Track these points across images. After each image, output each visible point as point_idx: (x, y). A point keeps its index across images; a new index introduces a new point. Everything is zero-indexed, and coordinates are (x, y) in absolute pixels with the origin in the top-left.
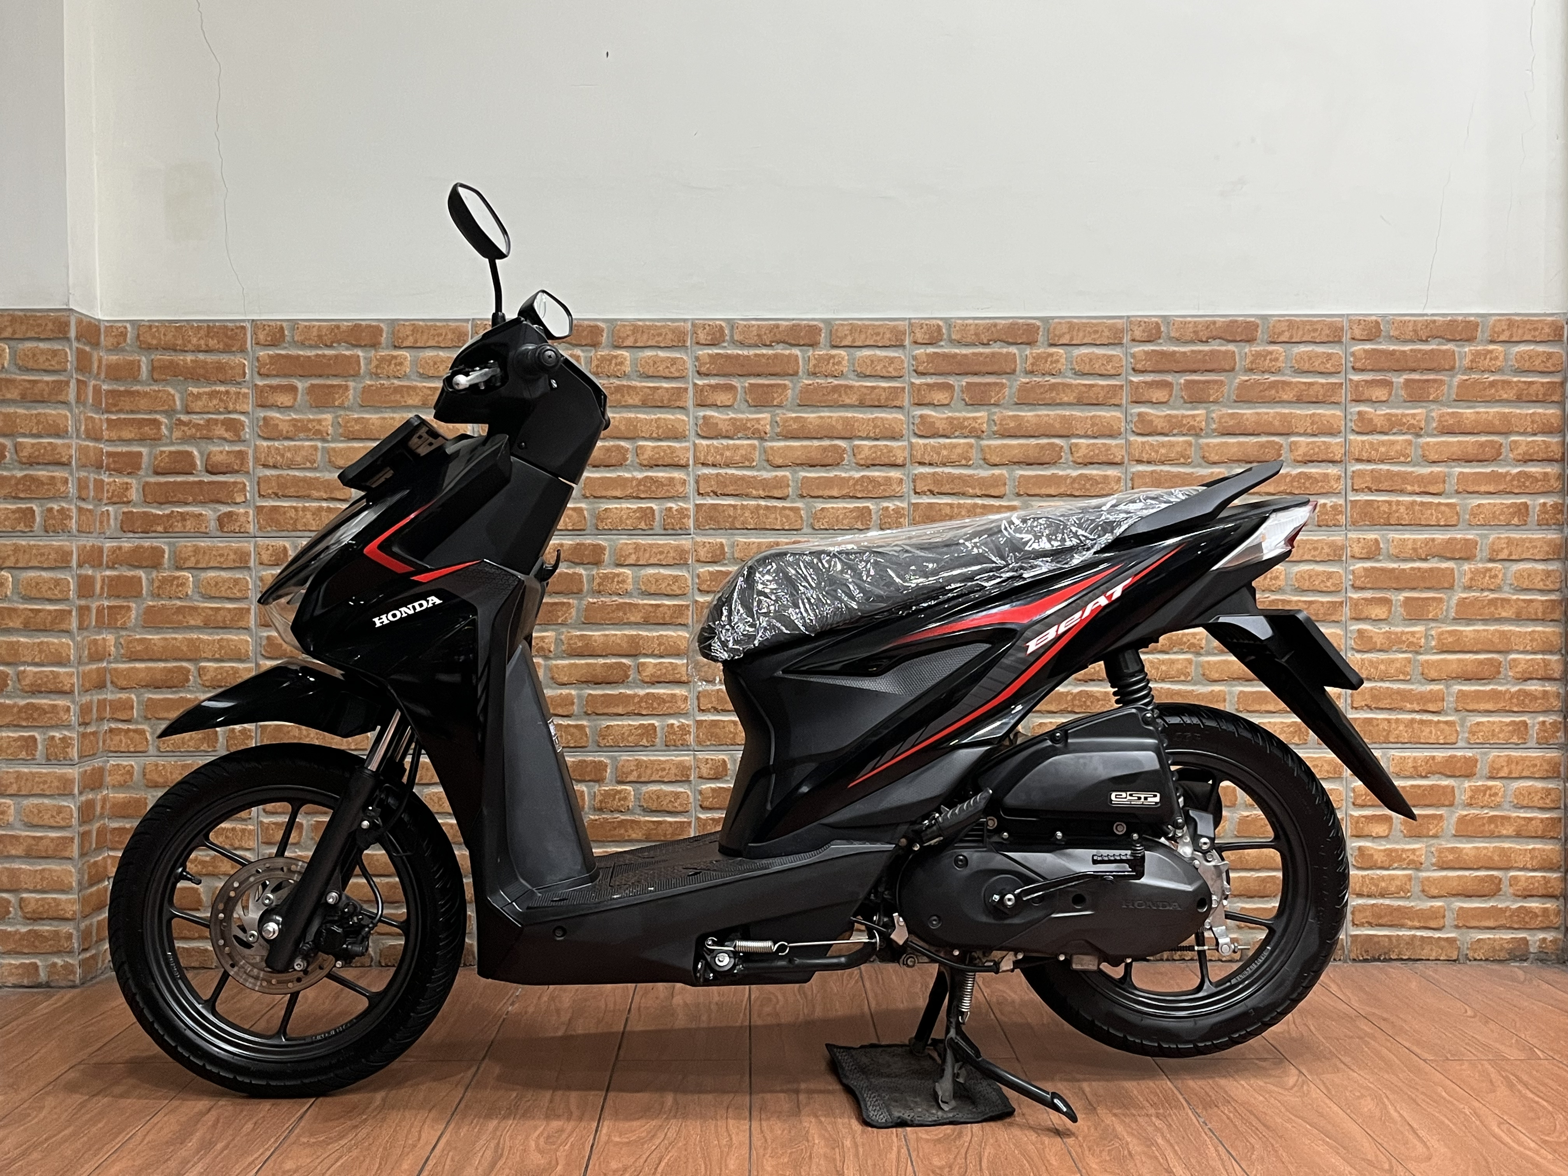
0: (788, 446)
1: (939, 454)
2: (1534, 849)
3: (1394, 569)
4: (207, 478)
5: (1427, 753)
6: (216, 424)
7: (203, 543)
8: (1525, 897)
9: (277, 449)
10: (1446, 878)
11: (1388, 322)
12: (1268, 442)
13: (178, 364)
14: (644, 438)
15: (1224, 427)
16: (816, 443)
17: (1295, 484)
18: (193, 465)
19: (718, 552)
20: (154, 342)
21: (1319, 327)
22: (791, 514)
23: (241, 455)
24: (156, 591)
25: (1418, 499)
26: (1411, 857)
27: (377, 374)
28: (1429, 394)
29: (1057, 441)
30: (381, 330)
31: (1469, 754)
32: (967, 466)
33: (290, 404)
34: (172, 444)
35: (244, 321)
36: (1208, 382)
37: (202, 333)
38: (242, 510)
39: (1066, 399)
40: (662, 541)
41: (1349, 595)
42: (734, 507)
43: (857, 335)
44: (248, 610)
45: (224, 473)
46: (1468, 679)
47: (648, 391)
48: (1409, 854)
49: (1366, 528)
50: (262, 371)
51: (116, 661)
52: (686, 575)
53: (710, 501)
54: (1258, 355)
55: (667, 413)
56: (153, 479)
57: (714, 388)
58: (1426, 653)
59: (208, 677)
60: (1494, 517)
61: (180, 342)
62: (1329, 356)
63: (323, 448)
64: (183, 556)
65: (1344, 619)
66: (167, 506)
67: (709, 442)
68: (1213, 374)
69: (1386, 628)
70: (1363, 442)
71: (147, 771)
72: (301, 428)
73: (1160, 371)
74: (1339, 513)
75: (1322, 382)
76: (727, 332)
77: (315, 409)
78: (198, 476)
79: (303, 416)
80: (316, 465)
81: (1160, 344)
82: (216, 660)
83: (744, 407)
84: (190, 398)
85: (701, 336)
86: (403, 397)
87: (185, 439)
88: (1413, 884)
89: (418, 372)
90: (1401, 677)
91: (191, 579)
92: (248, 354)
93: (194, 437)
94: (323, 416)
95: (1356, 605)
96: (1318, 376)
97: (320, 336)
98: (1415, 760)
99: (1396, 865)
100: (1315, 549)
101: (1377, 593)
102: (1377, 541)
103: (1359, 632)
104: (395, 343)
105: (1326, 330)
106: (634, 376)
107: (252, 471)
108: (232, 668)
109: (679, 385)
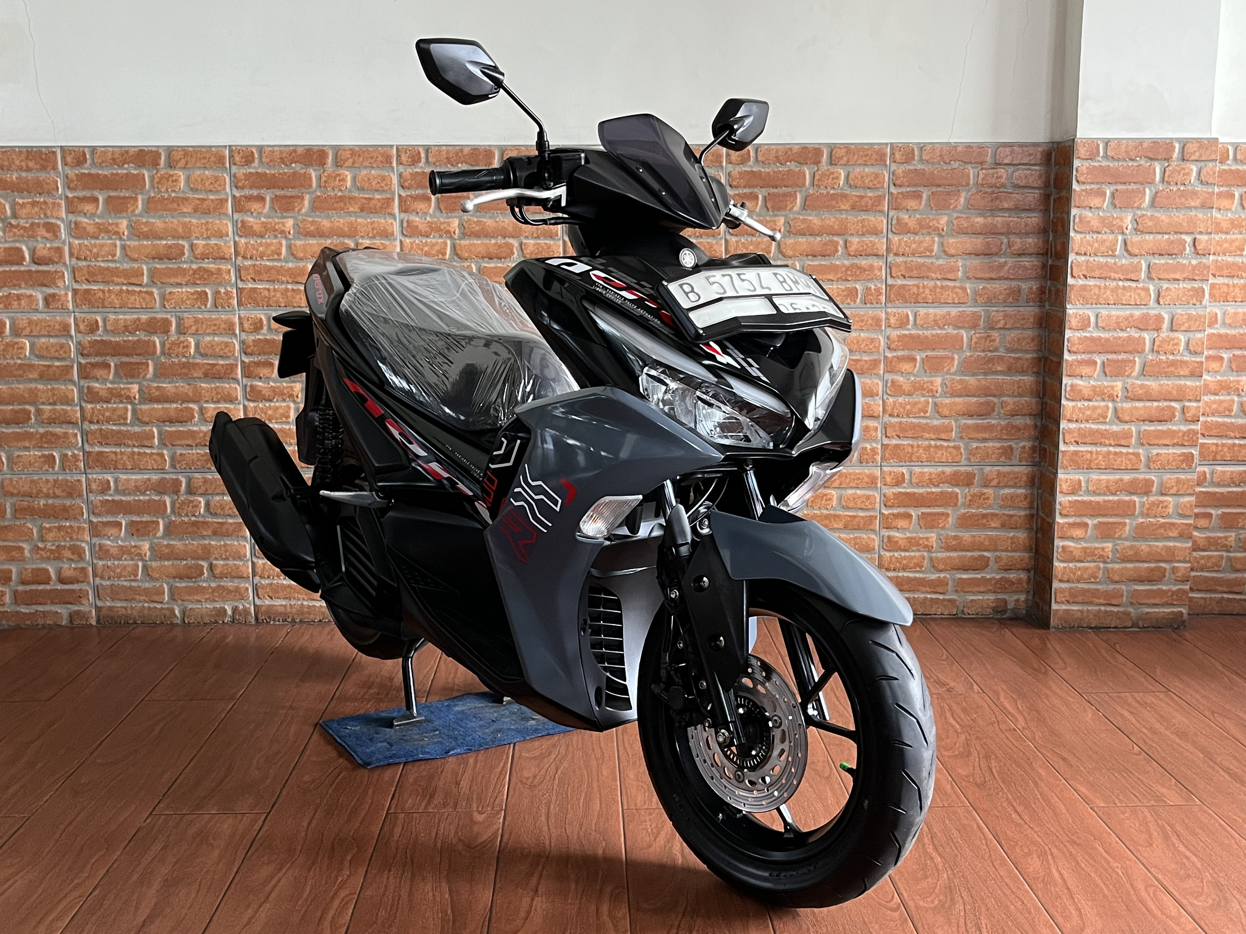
0: (472, 244)
2: (1013, 537)
3: (919, 336)
4: (34, 268)
5: (940, 469)
6: (39, 227)
8: (1006, 570)
9: (86, 246)
10: (949, 557)
11: (921, 148)
12: (829, 241)
13: (6, 181)
14: (362, 237)
15: (797, 231)
16: (493, 241)
17: (849, 272)
18: (23, 258)
21: (870, 153)
23: (59, 250)
25: (939, 283)
26: (926, 543)
27: (158, 188)
28: (951, 204)
30: (160, 154)
31: (970, 469)
33: (93, 212)
34: (6, 241)
35: (54, 147)
36: (785, 195)
37: (23, 156)
38: (63, 292)
41: (886, 354)
44: (72, 367)
45: (47, 264)
46: (971, 416)
47: (365, 201)
48: (923, 541)
49: (899, 305)
50: (72, 185)
54: (823, 175)
55: (379, 217)
57: (415, 198)
58: (941, 396)
59: (45, 416)
60: (995, 297)
61: (6, 163)
62: (877, 176)
63: (121, 245)
64: (20, 326)
65: (882, 372)
66: (6, 289)
67: (412, 240)
68: (789, 189)
69: (913, 378)
70: (900, 241)
71: (5, 483)
72: (103, 229)
73: (750, 187)
74: (881, 294)
75: (870, 194)
76: (423, 155)
77: (113, 215)
78: (27, 266)
79: (104, 221)
80: (116, 258)
81: (750, 166)
82: (50, 404)
83: (438, 214)
84: (17, 207)
85: (404, 158)
86: (179, 205)
87: (16, 238)
88: (926, 561)
89: (189, 186)
90: (922, 414)
91: (28, 344)
92: (59, 173)
93: (23, 236)
94: (120, 221)
95: (891, 362)
96: (868, 191)
97: (114, 159)
98: (930, 474)
99: (914, 548)
100: (862, 321)
101: (906, 353)
102: (908, 315)
103: (893, 382)
104: (171, 165)
105: (874, 156)
106: (353, 189)
107: (68, 263)
108: (63, 410)
109: (389, 196)
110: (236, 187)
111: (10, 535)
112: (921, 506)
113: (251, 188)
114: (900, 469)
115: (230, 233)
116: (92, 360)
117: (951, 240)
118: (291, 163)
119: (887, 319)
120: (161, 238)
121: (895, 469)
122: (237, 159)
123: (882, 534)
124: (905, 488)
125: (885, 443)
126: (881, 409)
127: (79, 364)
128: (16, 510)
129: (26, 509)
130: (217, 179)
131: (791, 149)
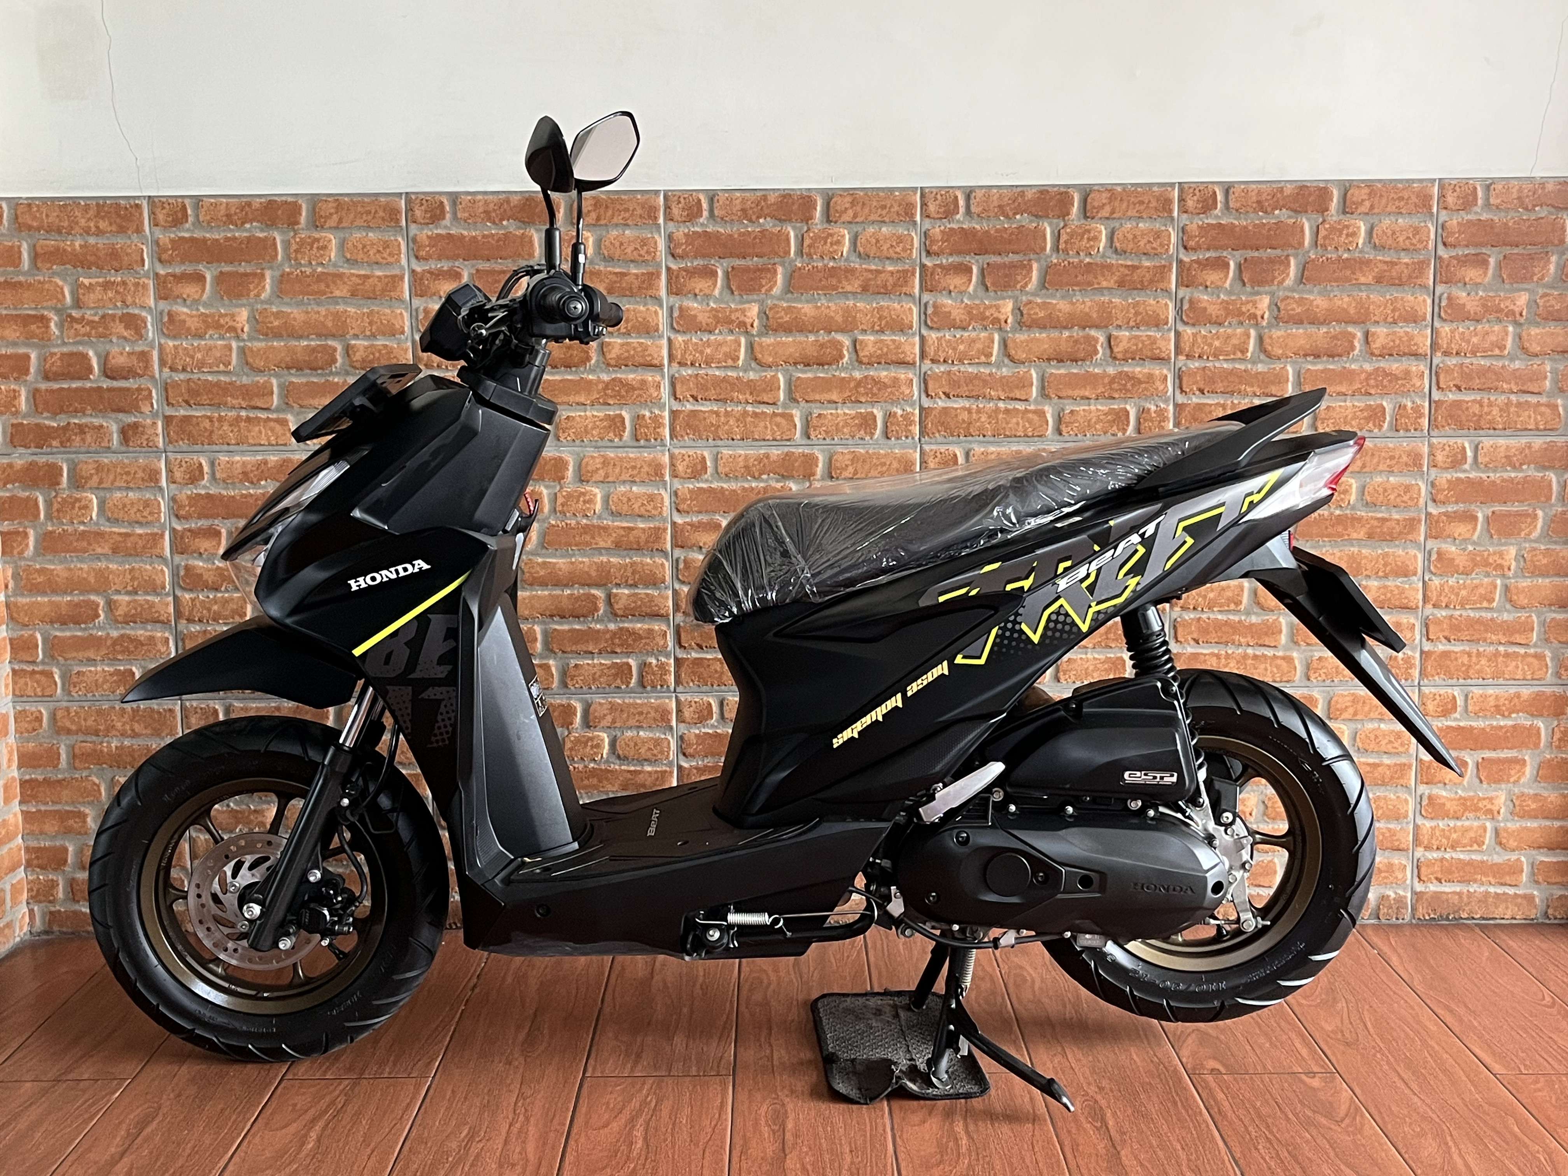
0: (779, 343)
1: (955, 349)
3: (1481, 482)
4: (106, 384)
5: (1512, 690)
6: (114, 320)
7: (105, 459)
9: (186, 349)
10: (1526, 828)
11: (1488, 187)
12: (1340, 333)
13: (64, 250)
15: (1291, 316)
16: (812, 338)
17: (1372, 382)
18: (90, 370)
19: (699, 467)
20: (35, 224)
21: (1406, 195)
22: (783, 422)
23: (144, 357)
24: (56, 514)
25: (1513, 398)
26: (1489, 806)
27: (296, 259)
28: (1535, 274)
29: (1093, 332)
30: (300, 206)
31: (1559, 690)
32: (989, 364)
33: (196, 297)
34: (64, 344)
35: (139, 197)
36: (1271, 261)
37: (91, 213)
38: (149, 421)
39: (1104, 284)
40: (632, 454)
41: (1430, 510)
42: (717, 413)
43: (858, 208)
44: (162, 536)
45: (126, 378)
47: (615, 278)
48: (1485, 803)
49: (1451, 432)
50: (165, 257)
51: (15, 594)
52: (662, 492)
53: (689, 407)
54: (1332, 229)
55: (637, 303)
56: (43, 386)
57: (692, 273)
58: (1515, 576)
59: (120, 612)
61: (66, 224)
62: (1417, 231)
63: (239, 347)
64: (84, 474)
65: (1422, 538)
66: (63, 416)
67: (686, 337)
68: (1278, 252)
69: (1470, 548)
70: (1452, 332)
71: (58, 717)
72: (212, 323)
73: (1216, 248)
74: (1421, 415)
75: (1406, 260)
76: (705, 206)
77: (226, 302)
78: (96, 381)
79: (213, 311)
80: (231, 368)
81: (1217, 217)
82: (128, 593)
83: (727, 296)
84: (81, 291)
85: (676, 211)
86: (328, 286)
87: (78, 338)
88: (1488, 835)
89: (344, 256)
90: (1485, 604)
91: (95, 501)
92: (145, 237)
93: (89, 335)
94: (238, 310)
95: (1437, 522)
96: (1402, 254)
97: (228, 216)
98: (1497, 698)
99: (1471, 815)
100: (1392, 458)
101: (1461, 507)
102: (1464, 448)
103: (1439, 553)
104: (317, 223)
105: (1414, 199)
106: (597, 260)
107: (157, 376)
108: (147, 601)
109: (651, 269)
110: (417, 257)
111: (66, 794)
112: (1482, 748)
113: (439, 259)
114: (1449, 690)
115: (407, 329)
116: (192, 525)
117: (1534, 331)
118: (502, 220)
119: (1432, 454)
120: (300, 337)
121: (1442, 691)
122: (418, 213)
123: (1419, 793)
124: (1456, 719)
125: (1426, 649)
126: (1420, 596)
127: (173, 531)
128: (74, 756)
129: (89, 755)
130: (386, 245)
131: (1281, 190)
